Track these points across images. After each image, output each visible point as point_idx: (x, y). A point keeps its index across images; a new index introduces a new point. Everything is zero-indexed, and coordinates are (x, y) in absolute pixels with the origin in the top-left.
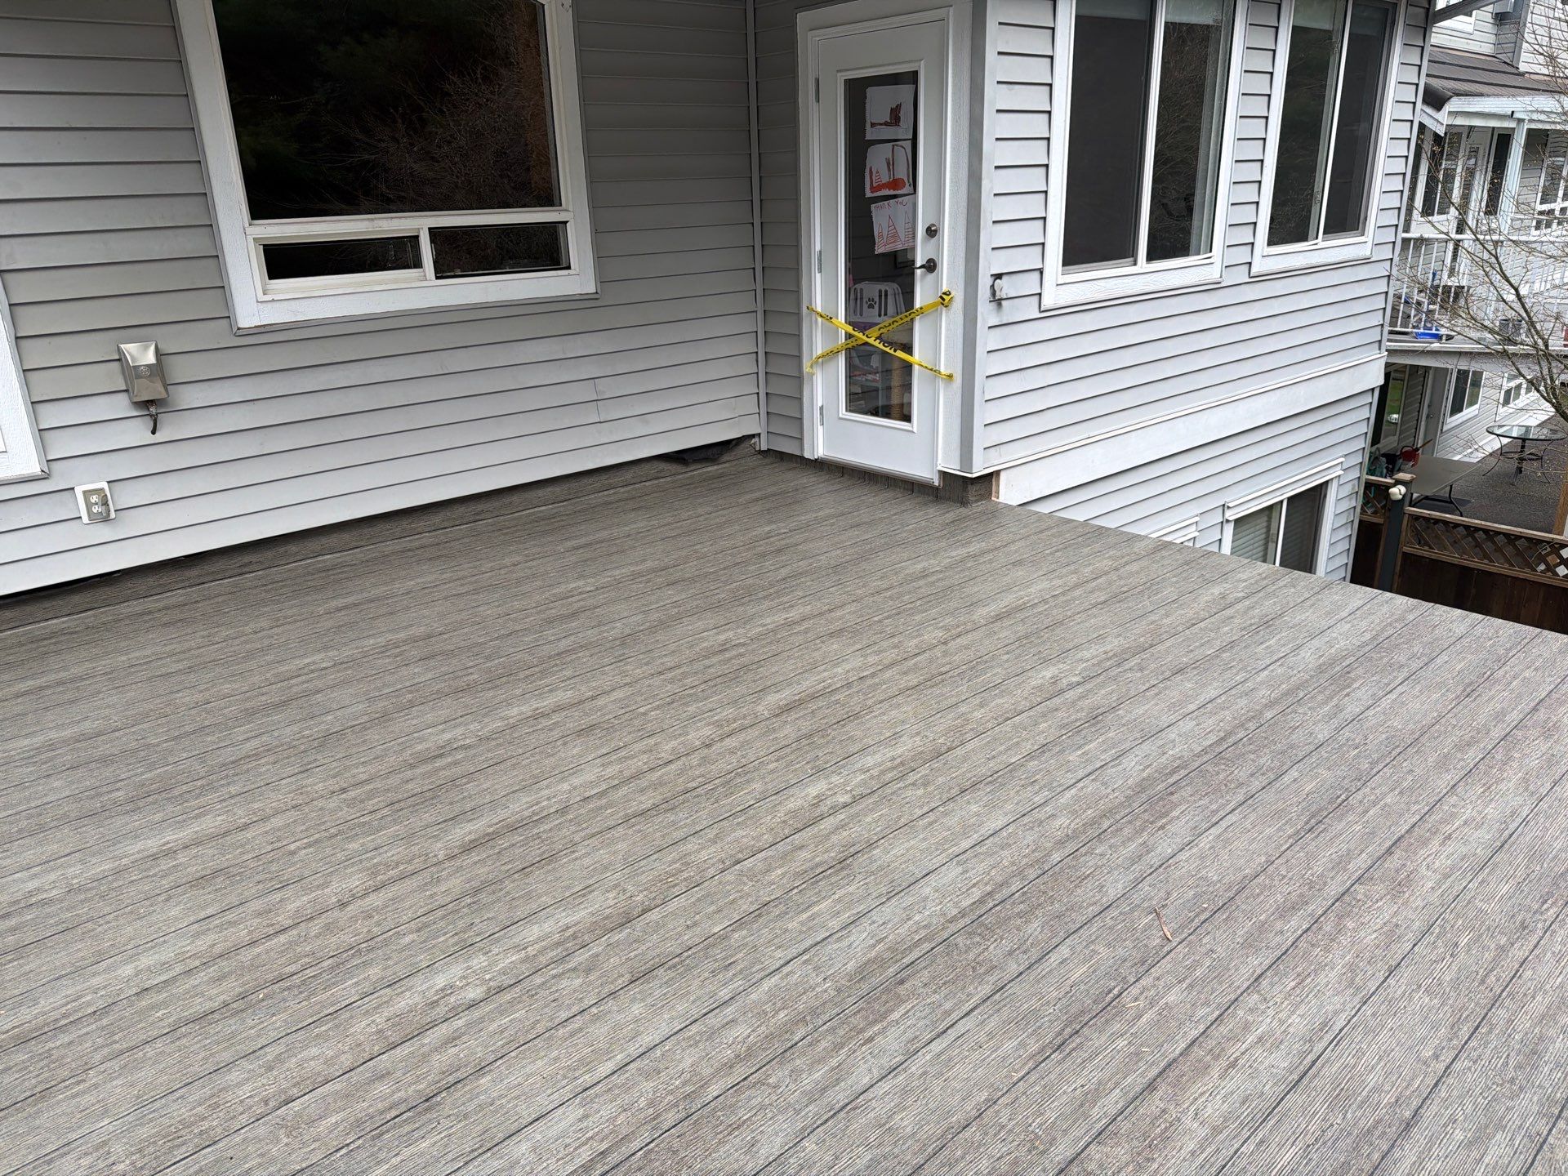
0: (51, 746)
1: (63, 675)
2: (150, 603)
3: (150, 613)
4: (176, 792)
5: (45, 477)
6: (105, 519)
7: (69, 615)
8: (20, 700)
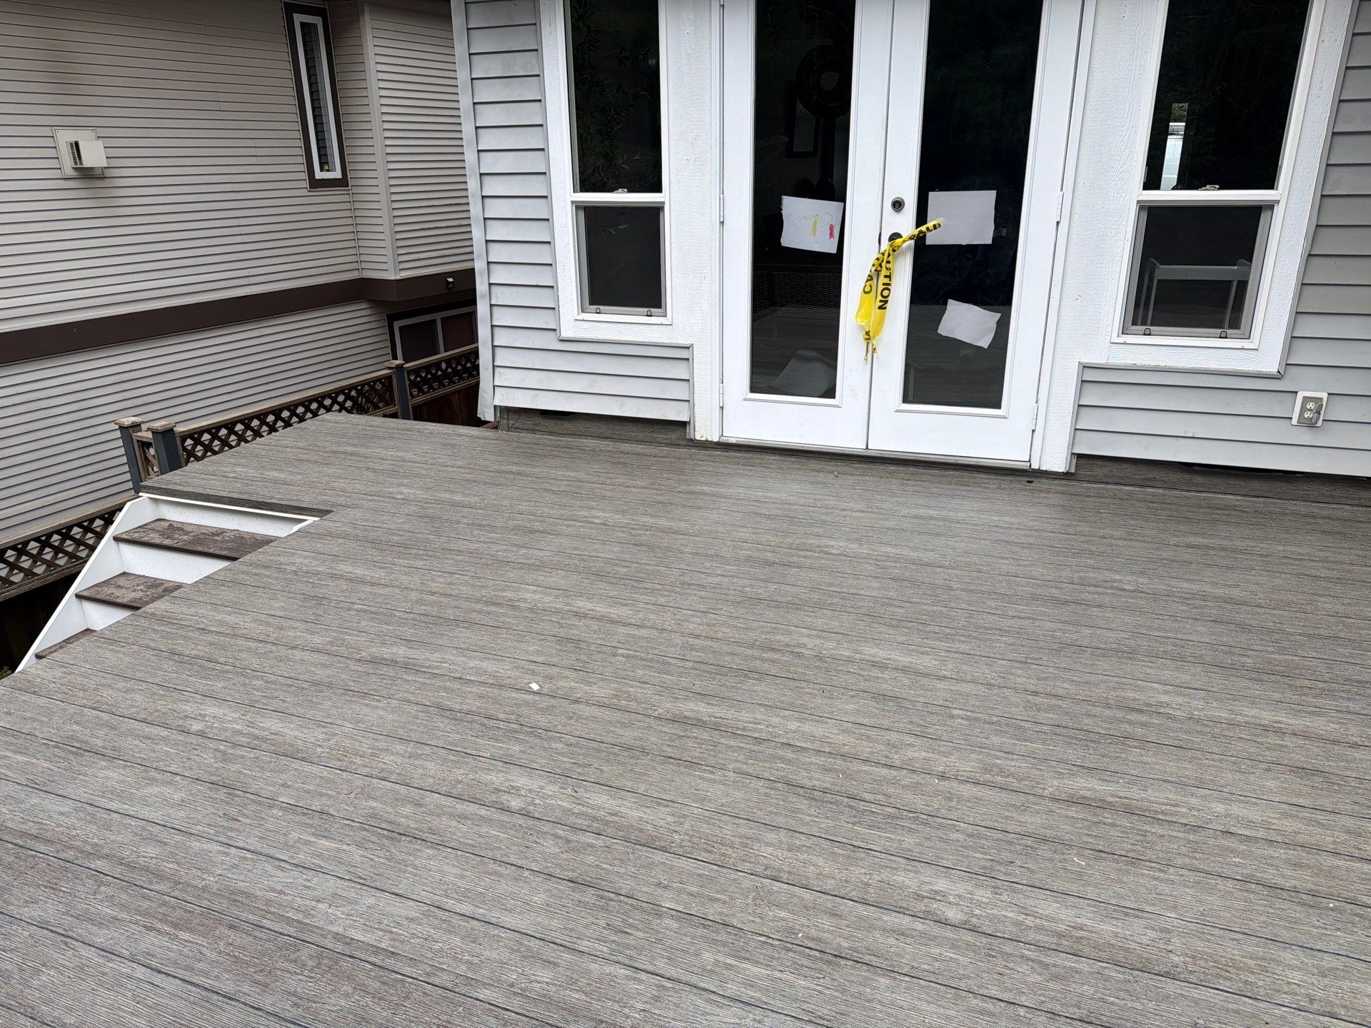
0: (1204, 597)
1: (1226, 542)
2: (1315, 508)
3: (1314, 517)
4: (1298, 683)
5: (1278, 377)
6: (1311, 425)
7: (1244, 496)
8: (1190, 550)
